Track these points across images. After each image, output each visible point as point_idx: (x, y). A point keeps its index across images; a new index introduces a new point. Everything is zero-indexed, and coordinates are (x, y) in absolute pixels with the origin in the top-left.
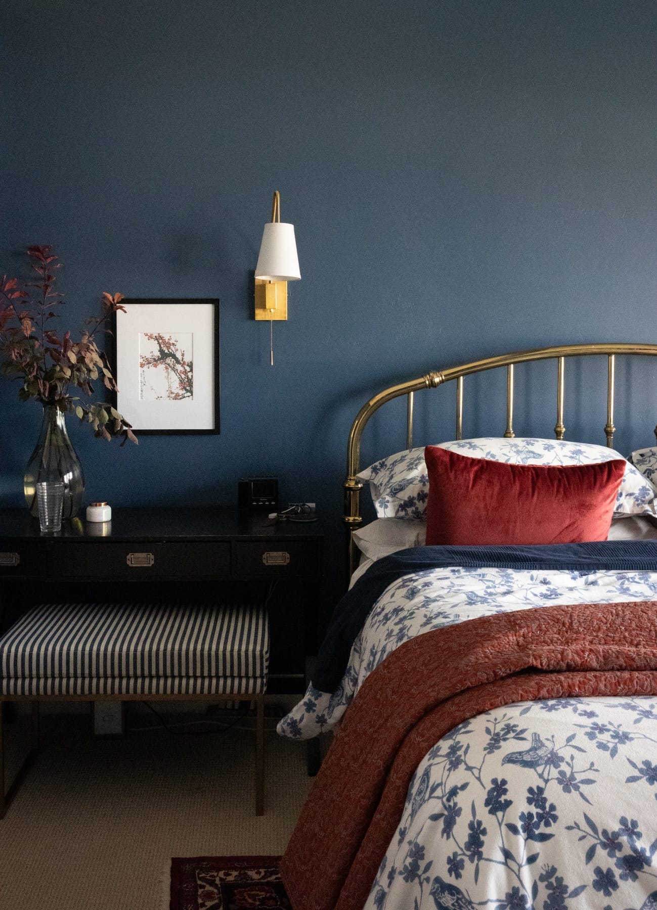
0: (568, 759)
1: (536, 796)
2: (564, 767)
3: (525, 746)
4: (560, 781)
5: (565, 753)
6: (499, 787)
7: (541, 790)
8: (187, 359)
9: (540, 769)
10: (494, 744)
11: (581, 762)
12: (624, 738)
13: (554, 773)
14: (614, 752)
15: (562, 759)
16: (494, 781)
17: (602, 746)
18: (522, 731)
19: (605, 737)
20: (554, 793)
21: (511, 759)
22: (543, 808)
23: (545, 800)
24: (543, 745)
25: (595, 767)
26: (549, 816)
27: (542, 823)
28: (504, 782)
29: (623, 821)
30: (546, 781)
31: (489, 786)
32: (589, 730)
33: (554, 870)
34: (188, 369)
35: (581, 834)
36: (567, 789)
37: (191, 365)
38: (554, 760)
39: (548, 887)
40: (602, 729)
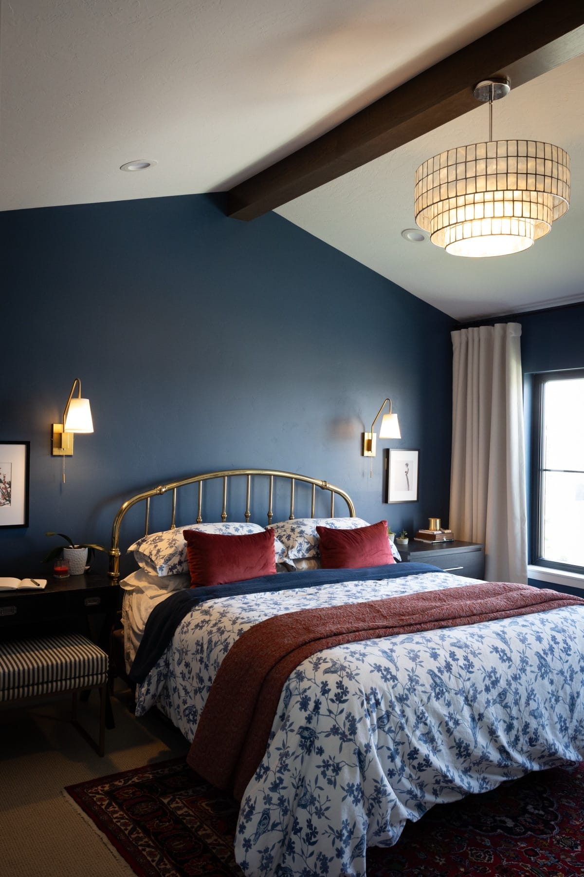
0: (348, 667)
1: (340, 685)
2: (347, 670)
3: (330, 665)
4: (347, 676)
5: (346, 664)
6: (325, 684)
7: (341, 682)
8: (7, 480)
9: (339, 673)
10: (316, 667)
11: (353, 667)
12: (364, 655)
13: (345, 674)
14: (363, 661)
15: (346, 667)
16: (322, 683)
17: (358, 659)
18: (325, 659)
19: (357, 656)
20: (346, 682)
21: (326, 671)
22: (343, 689)
23: (343, 686)
24: (336, 663)
25: (359, 668)
26: (345, 692)
27: (344, 696)
28: (326, 682)
29: (372, 689)
30: (342, 678)
31: (321, 685)
32: (350, 654)
33: (350, 714)
34: (8, 486)
35: (358, 696)
36: (350, 679)
37: (10, 484)
38: (343, 668)
39: (349, 722)
40: (355, 653)
